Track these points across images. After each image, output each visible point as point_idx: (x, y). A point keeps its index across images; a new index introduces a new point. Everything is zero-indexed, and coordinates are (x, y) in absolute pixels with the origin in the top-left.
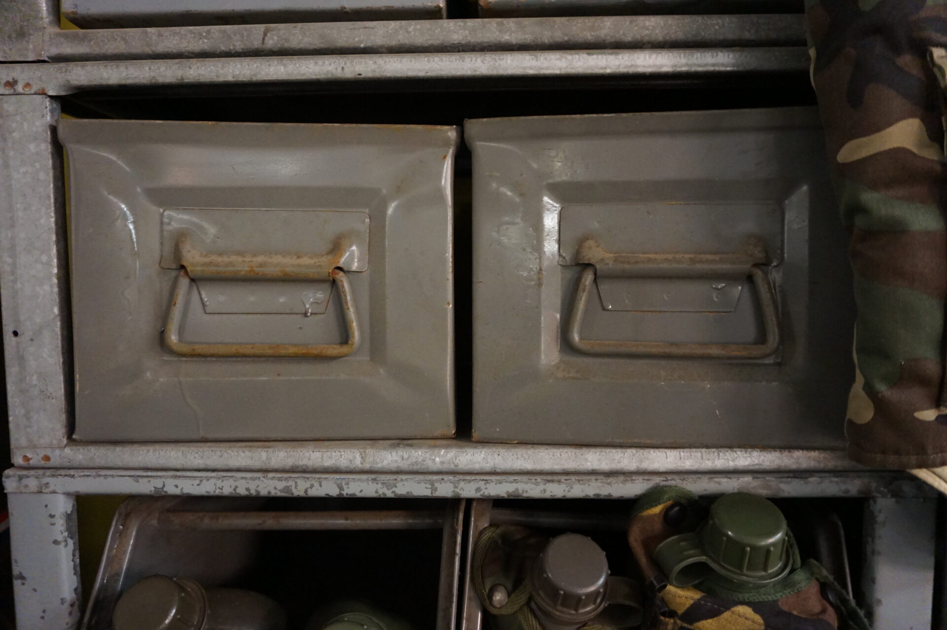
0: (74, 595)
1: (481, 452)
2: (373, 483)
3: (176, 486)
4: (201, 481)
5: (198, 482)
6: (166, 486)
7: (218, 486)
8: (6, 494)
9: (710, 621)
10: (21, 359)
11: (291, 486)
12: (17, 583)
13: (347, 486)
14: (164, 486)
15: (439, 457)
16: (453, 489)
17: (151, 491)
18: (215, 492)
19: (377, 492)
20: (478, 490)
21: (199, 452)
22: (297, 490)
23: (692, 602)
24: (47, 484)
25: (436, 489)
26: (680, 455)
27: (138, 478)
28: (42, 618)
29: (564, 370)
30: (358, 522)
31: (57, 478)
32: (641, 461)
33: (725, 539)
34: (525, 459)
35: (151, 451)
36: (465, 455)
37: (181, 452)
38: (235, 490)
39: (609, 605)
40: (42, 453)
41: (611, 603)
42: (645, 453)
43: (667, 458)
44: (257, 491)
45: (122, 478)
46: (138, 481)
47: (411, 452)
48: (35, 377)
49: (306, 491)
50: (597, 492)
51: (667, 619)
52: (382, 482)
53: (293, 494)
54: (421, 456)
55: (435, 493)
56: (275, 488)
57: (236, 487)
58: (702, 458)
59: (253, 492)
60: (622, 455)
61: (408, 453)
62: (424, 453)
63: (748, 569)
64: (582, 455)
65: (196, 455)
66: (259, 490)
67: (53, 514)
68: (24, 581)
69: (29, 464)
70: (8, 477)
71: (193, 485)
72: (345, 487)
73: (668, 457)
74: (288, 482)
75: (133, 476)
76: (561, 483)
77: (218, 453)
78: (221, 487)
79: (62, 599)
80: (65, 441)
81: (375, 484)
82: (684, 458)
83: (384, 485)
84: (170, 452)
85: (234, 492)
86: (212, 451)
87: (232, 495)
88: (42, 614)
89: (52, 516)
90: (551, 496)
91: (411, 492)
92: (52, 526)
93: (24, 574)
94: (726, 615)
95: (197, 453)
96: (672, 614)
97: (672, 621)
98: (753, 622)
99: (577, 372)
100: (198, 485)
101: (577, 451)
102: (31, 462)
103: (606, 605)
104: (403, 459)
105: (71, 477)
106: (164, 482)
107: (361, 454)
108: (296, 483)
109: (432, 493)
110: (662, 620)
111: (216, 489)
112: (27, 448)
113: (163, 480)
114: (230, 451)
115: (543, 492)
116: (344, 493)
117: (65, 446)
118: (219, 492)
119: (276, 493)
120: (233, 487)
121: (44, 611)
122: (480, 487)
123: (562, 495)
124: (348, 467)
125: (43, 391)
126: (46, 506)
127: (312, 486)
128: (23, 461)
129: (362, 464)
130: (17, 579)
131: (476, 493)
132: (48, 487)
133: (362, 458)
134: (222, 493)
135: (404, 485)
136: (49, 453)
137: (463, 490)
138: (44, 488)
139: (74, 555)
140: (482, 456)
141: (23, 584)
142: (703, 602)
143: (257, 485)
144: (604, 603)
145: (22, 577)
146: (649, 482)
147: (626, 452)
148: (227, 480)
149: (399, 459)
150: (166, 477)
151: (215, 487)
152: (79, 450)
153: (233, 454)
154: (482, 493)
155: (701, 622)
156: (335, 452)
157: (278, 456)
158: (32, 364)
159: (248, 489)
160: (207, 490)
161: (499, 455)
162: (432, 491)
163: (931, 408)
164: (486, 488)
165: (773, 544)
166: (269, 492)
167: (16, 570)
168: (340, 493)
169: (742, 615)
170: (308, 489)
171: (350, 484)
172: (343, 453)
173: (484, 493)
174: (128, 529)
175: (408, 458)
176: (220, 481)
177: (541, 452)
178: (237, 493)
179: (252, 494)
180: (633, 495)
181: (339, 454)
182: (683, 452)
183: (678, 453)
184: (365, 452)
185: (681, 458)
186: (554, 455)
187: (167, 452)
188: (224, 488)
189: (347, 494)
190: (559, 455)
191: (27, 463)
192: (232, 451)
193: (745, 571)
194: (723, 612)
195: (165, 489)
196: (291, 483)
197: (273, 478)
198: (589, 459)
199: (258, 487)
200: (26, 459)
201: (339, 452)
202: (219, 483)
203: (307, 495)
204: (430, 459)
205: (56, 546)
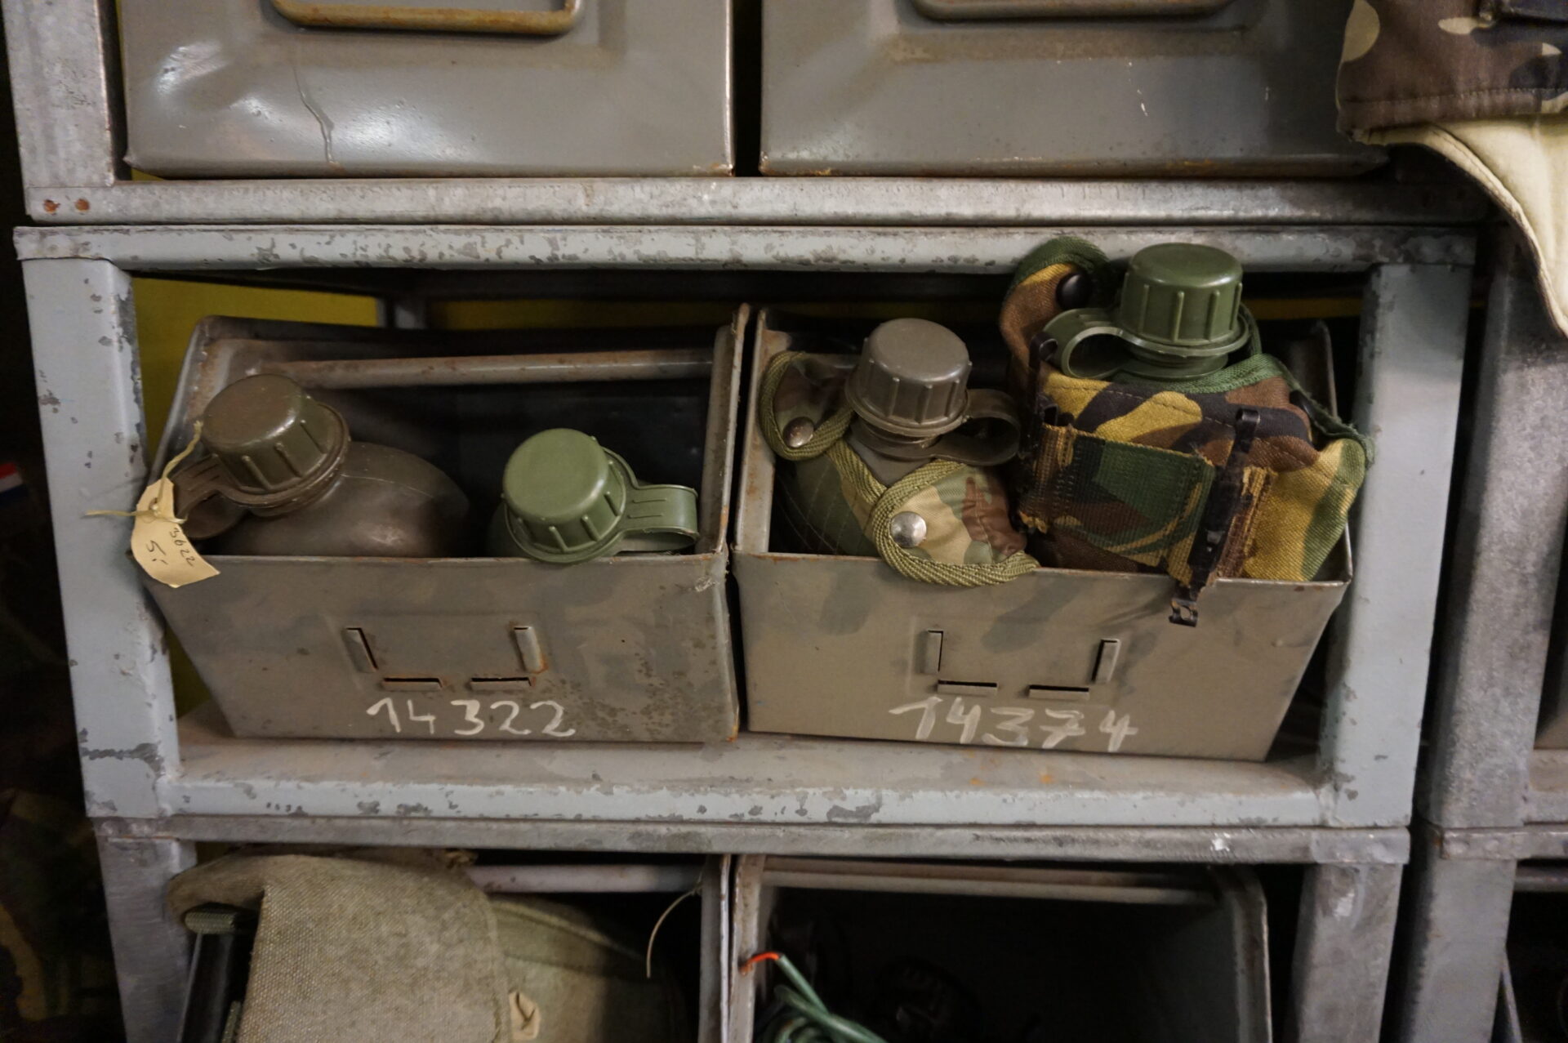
0: (135, 433)
1: (774, 186)
2: (604, 237)
3: (293, 246)
4: (332, 237)
5: (327, 238)
6: (277, 245)
7: (359, 245)
8: (20, 262)
9: (1120, 419)
10: (34, 35)
11: (475, 243)
12: (45, 411)
13: (564, 242)
14: (273, 245)
15: (708, 193)
16: (728, 247)
17: (252, 255)
18: (354, 254)
19: (610, 252)
20: (769, 247)
21: (328, 191)
22: (486, 251)
23: (1094, 393)
24: (87, 244)
25: (703, 247)
26: (1084, 191)
27: (231, 233)
28: (88, 465)
29: (905, 50)
30: (579, 366)
31: (102, 234)
32: (1024, 201)
33: (1147, 287)
34: (843, 196)
35: (251, 191)
36: (748, 190)
37: (299, 190)
38: (386, 251)
39: (969, 420)
40: (75, 197)
41: (972, 417)
42: (1029, 189)
43: (1063, 196)
44: (422, 252)
45: (204, 233)
46: (231, 239)
47: (665, 186)
48: (58, 69)
49: (499, 252)
50: (953, 253)
51: (1056, 428)
52: (619, 235)
53: (478, 257)
54: (680, 191)
55: (702, 253)
56: (451, 247)
57: (389, 246)
58: (1118, 197)
59: (416, 254)
60: (993, 192)
61: (659, 188)
62: (684, 187)
63: (1180, 337)
64: (931, 190)
65: (324, 195)
66: (425, 251)
67: (97, 295)
68: (56, 406)
69: (55, 214)
70: (21, 234)
71: (319, 243)
72: (560, 243)
73: (1065, 194)
74: (471, 236)
75: (222, 231)
76: (897, 237)
77: (358, 192)
78: (363, 246)
79: (118, 435)
80: (111, 178)
81: (608, 238)
82: (1090, 197)
83: (622, 241)
84: (281, 191)
85: (384, 254)
86: (348, 188)
87: (383, 260)
88: (88, 460)
89: (96, 298)
90: (883, 259)
91: (664, 252)
92: (97, 315)
93: (57, 395)
94: (1145, 406)
95: (324, 192)
96: (1064, 419)
97: (1063, 430)
98: (1186, 411)
99: (925, 51)
100: (328, 243)
101: (925, 184)
102: (58, 211)
103: (965, 420)
104: (652, 197)
105: (124, 233)
106: (273, 239)
107: (586, 190)
108: (483, 237)
109: (697, 253)
110: (1049, 430)
111: (356, 249)
112: (50, 187)
113: (271, 235)
114: (376, 189)
115: (869, 252)
116: (560, 254)
117: (112, 186)
118: (362, 255)
119: (452, 256)
120: (384, 246)
121: (90, 455)
122: (771, 244)
123: (899, 258)
124: (565, 210)
125: (72, 93)
126: (86, 281)
127: (508, 243)
128: (45, 209)
129: (588, 205)
130: (45, 404)
131: (766, 253)
132: (86, 250)
133: (588, 196)
134: (367, 256)
135: (653, 239)
136: (86, 193)
137: (746, 248)
138: (81, 250)
139: (133, 370)
140: (776, 191)
141: (55, 411)
142: (1111, 392)
143: (421, 243)
144: (961, 418)
145: (53, 401)
146: (1034, 237)
147: (1000, 186)
148: (373, 235)
149: (645, 197)
150: (277, 232)
151: (354, 246)
152: (134, 191)
153: (381, 192)
154: (774, 253)
155: (1108, 422)
156: (545, 187)
157: (454, 196)
158: (51, 45)
159: (406, 249)
160: (343, 252)
161: (802, 190)
162: (696, 249)
163: (1466, 15)
164: (782, 245)
165: (1222, 288)
166: (441, 255)
167: (42, 390)
168: (553, 254)
169: (1169, 403)
170: (503, 248)
171: (568, 240)
172: (557, 189)
173: (778, 253)
174: (215, 357)
175: (660, 196)
176: (363, 236)
177: (868, 186)
178: (390, 258)
179: (414, 258)
180: (1010, 260)
181: (552, 190)
182: (1089, 187)
183: (1081, 190)
184: (591, 187)
185: (1084, 197)
186: (887, 191)
187: (277, 191)
188: (368, 249)
189: (564, 256)
190: (895, 191)
191: (52, 213)
192: (381, 188)
193: (1176, 340)
194: (1141, 402)
195: (276, 251)
196: (475, 238)
197: (445, 232)
198: (942, 197)
199: (423, 245)
200: (50, 205)
201: (551, 187)
202: (362, 241)
203: (500, 257)
204: (694, 197)
205: (105, 347)
